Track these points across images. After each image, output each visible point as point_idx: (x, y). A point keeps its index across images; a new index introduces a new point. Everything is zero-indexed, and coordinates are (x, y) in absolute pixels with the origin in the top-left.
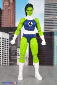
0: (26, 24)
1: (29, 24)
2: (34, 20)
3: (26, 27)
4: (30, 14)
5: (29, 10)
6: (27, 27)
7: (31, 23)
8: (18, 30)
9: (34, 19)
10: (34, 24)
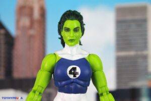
0: (59, 72)
1: (70, 73)
2: (84, 59)
3: (61, 81)
4: (71, 40)
5: (68, 30)
6: (63, 83)
7: (74, 69)
8: (35, 92)
9: (86, 56)
10: (87, 72)
